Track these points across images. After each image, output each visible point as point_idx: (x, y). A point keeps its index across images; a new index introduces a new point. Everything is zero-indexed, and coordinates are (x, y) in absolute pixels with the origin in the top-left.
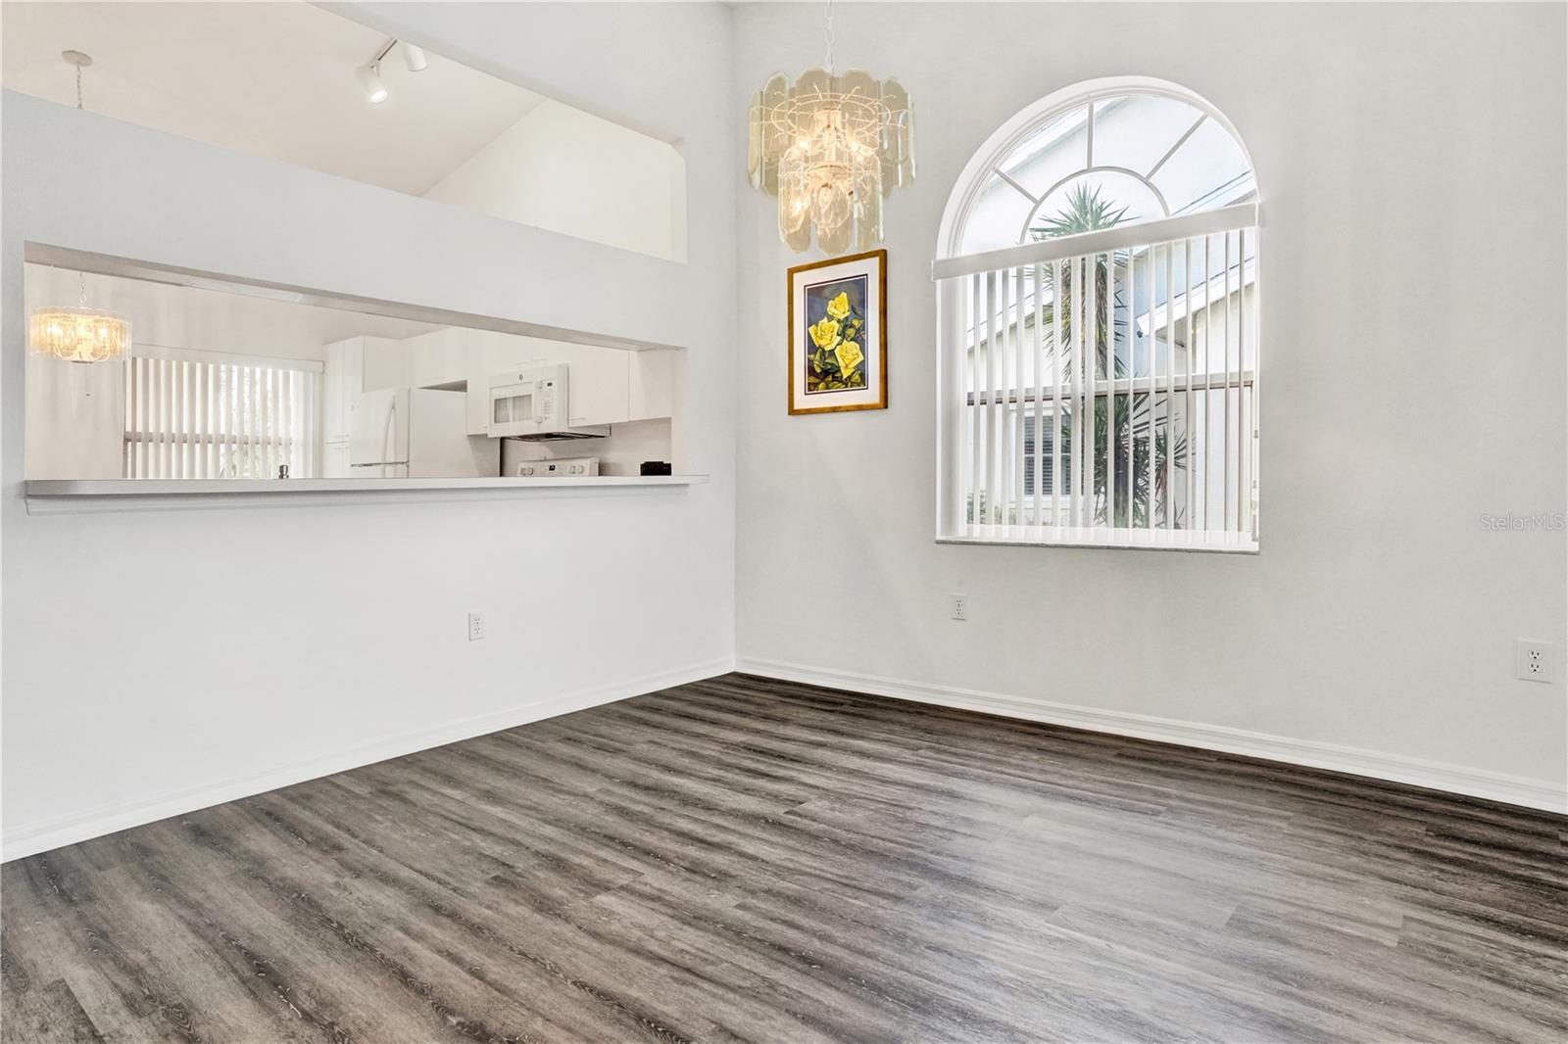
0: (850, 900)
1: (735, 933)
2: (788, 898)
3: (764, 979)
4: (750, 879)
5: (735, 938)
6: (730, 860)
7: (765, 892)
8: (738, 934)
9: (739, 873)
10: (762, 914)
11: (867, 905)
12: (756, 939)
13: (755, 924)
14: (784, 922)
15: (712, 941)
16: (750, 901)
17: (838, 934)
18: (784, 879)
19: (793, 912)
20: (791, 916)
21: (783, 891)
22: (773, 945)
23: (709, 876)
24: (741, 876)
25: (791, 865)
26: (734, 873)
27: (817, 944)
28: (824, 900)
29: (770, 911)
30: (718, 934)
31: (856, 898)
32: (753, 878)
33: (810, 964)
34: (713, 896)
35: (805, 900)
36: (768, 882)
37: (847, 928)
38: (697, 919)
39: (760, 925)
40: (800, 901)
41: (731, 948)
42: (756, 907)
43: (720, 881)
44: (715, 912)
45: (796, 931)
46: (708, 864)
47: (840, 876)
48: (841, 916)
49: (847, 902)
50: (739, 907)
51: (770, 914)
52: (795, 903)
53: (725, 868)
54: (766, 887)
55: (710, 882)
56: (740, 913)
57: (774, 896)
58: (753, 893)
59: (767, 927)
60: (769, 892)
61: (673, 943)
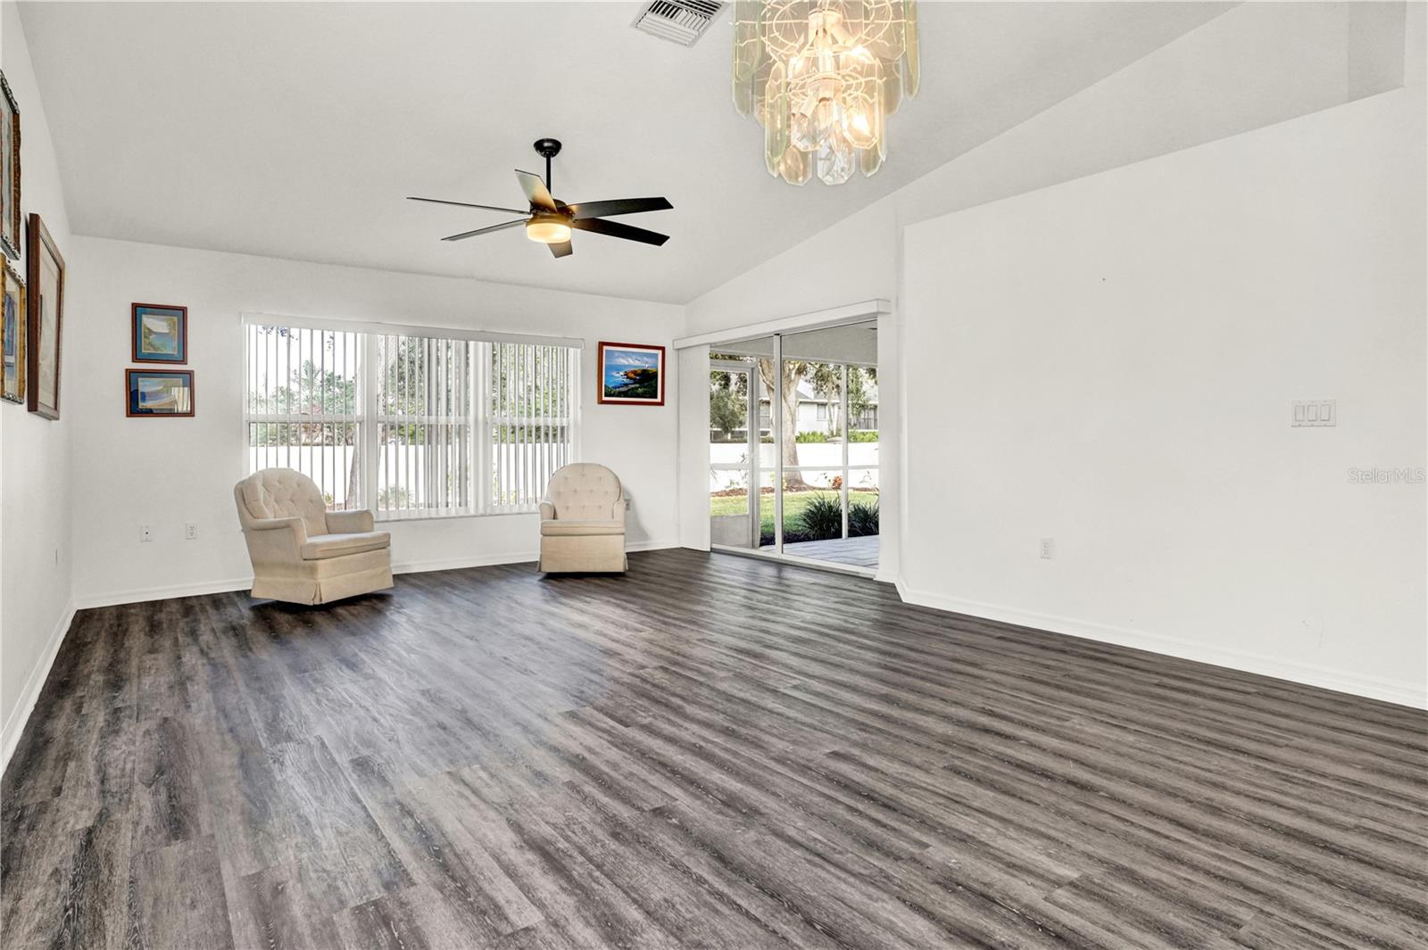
0: (820, 838)
1: (925, 823)
2: (879, 849)
3: (902, 790)
4: (917, 876)
5: (926, 820)
6: (945, 908)
7: (901, 859)
8: (922, 822)
9: (932, 887)
10: (903, 836)
11: (809, 832)
12: (909, 816)
13: (909, 828)
14: (884, 826)
15: (944, 819)
16: (915, 850)
17: (841, 812)
18: (881, 870)
19: (876, 835)
20: (878, 831)
21: (882, 857)
22: (895, 810)
23: (964, 887)
24: (927, 882)
25: (872, 890)
26: (936, 887)
27: (860, 807)
28: (845, 843)
29: (897, 838)
30: (940, 824)
31: (815, 839)
32: (914, 878)
33: (868, 795)
34: (954, 861)
35: (862, 844)
36: (898, 869)
37: (832, 816)
38: (962, 840)
39: (905, 826)
40: (868, 844)
41: (927, 812)
42: (909, 843)
43: (951, 880)
44: (946, 844)
45: (875, 817)
46: (971, 906)
47: (821, 867)
48: (835, 825)
49: (825, 837)
50: (927, 846)
51: (897, 834)
52: (873, 842)
53: (948, 896)
54: (900, 863)
55: (961, 879)
56: (925, 839)
57: (892, 853)
58: (913, 859)
59: (899, 823)
60: (897, 858)
61: (976, 822)
